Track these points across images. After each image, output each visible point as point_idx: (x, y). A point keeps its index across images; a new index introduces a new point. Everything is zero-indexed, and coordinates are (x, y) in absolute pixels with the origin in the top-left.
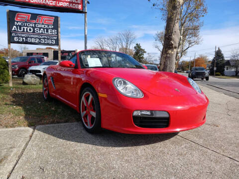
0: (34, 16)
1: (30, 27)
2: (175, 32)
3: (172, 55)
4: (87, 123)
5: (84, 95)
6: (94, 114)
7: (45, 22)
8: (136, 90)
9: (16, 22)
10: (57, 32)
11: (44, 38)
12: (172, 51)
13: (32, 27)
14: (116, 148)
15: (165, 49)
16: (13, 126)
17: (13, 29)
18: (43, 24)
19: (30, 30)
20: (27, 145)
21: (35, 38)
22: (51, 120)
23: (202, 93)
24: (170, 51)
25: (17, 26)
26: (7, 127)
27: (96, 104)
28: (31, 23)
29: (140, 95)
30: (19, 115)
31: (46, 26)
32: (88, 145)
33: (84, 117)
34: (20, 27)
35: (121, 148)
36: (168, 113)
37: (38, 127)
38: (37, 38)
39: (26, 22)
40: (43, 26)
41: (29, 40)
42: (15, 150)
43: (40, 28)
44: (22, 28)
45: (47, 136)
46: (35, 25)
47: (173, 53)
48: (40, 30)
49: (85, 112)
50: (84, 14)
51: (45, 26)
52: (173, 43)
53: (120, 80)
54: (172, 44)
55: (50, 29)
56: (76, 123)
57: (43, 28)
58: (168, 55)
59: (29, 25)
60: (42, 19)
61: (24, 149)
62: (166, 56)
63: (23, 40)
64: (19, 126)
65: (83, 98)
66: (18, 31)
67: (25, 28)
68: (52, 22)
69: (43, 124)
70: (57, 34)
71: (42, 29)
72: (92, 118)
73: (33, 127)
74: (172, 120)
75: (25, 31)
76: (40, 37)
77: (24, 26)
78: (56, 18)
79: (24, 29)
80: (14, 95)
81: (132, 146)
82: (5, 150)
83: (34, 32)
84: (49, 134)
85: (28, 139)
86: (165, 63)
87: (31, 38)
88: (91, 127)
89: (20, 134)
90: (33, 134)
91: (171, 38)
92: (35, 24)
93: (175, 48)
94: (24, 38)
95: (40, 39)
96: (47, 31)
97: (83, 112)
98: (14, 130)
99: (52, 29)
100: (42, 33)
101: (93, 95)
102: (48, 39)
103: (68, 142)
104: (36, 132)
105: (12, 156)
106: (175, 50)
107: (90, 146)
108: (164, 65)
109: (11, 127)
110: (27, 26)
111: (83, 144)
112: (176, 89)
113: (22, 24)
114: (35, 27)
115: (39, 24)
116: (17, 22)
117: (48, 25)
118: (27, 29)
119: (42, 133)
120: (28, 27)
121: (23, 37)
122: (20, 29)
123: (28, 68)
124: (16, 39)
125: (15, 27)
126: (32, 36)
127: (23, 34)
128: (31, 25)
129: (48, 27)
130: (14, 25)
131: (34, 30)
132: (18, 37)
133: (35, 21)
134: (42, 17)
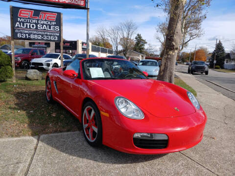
0: (37, 13)
1: (33, 23)
2: (177, 33)
3: (173, 56)
4: (88, 135)
5: (86, 109)
6: (96, 130)
7: (48, 18)
8: (137, 110)
9: (19, 19)
10: (60, 28)
11: (47, 35)
12: (174, 52)
13: (35, 23)
14: (116, 166)
15: (167, 50)
16: (18, 136)
17: (16, 26)
18: (46, 20)
19: (33, 26)
20: (32, 159)
22: (55, 129)
23: (201, 109)
24: (171, 52)
25: (20, 22)
26: (12, 136)
27: (98, 121)
28: (34, 19)
29: (141, 116)
30: (23, 122)
31: (49, 23)
32: (89, 161)
33: (86, 129)
34: (23, 23)
35: (121, 165)
36: (167, 135)
37: (42, 137)
38: (39, 34)
39: (29, 18)
40: (45, 23)
41: (32, 36)
42: (21, 166)
43: (43, 25)
44: (25, 24)
45: (50, 149)
46: (38, 22)
47: (173, 54)
48: (42, 27)
49: (87, 125)
50: (86, 10)
51: (47, 23)
52: (174, 44)
53: (122, 99)
54: (174, 46)
55: (52, 25)
56: (77, 132)
57: (46, 25)
58: (169, 56)
59: (32, 21)
60: (45, 16)
61: (30, 165)
62: (167, 57)
63: (26, 36)
64: (24, 135)
65: (85, 111)
66: (21, 27)
67: (28, 24)
68: (55, 19)
69: (46, 133)
70: (60, 31)
71: (44, 26)
72: (94, 132)
73: (37, 137)
74: (170, 142)
75: (28, 27)
76: (43, 33)
77: (27, 22)
78: (59, 14)
79: (27, 25)
80: (18, 95)
81: (131, 163)
82: (12, 166)
83: (37, 28)
84: (52, 147)
85: (33, 151)
86: (165, 63)
87: (34, 34)
88: (92, 141)
89: (25, 145)
90: (37, 145)
91: (173, 39)
92: (38, 20)
93: (177, 49)
94: (27, 35)
95: (42, 35)
96: (50, 28)
97: (85, 124)
98: (19, 140)
99: (55, 25)
100: (45, 29)
101: (95, 111)
102: (50, 36)
103: (71, 157)
104: (40, 144)
105: (18, 173)
106: (176, 51)
107: (92, 162)
108: (165, 65)
109: (17, 136)
110: (30, 23)
111: (85, 160)
112: (176, 108)
113: (25, 20)
114: (38, 23)
116: (20, 18)
117: (51, 22)
118: (30, 25)
119: (46, 145)
121: (26, 34)
122: (23, 25)
123: (31, 60)
124: (19, 35)
125: (18, 23)
126: (35, 32)
127: (26, 30)
128: (34, 21)
129: (51, 23)
130: (18, 21)
131: (37, 27)
132: (21, 33)
133: (38, 18)
134: (45, 14)
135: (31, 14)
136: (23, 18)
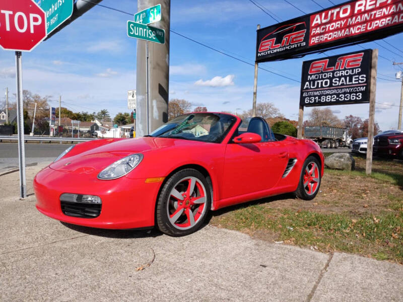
0: (333, 61)
1: (327, 78)
7: (348, 65)
9: (309, 77)
11: (345, 93)
17: (305, 87)
18: (345, 69)
19: (326, 83)
21: (331, 95)
25: (310, 81)
28: (327, 73)
31: (350, 72)
38: (334, 94)
40: (344, 73)
41: (323, 99)
43: (340, 78)
46: (333, 75)
48: (339, 81)
51: (347, 73)
55: (355, 75)
59: (325, 76)
60: (344, 62)
66: (311, 89)
67: (320, 81)
70: (368, 83)
75: (320, 86)
76: (339, 91)
77: (319, 79)
78: (368, 54)
79: (318, 83)
87: (326, 95)
92: (333, 72)
94: (317, 98)
95: (338, 95)
96: (351, 80)
99: (359, 74)
100: (342, 85)
102: (350, 93)
113: (316, 77)
114: (334, 77)
115: (339, 70)
116: (311, 75)
117: (353, 69)
118: (322, 83)
120: (323, 79)
121: (315, 96)
122: (314, 85)
125: (307, 83)
126: (327, 92)
127: (316, 91)
128: (328, 75)
129: (353, 72)
130: (308, 81)
131: (331, 83)
132: (310, 96)
133: (334, 68)
134: (344, 59)
135: (325, 65)
136: (314, 74)
